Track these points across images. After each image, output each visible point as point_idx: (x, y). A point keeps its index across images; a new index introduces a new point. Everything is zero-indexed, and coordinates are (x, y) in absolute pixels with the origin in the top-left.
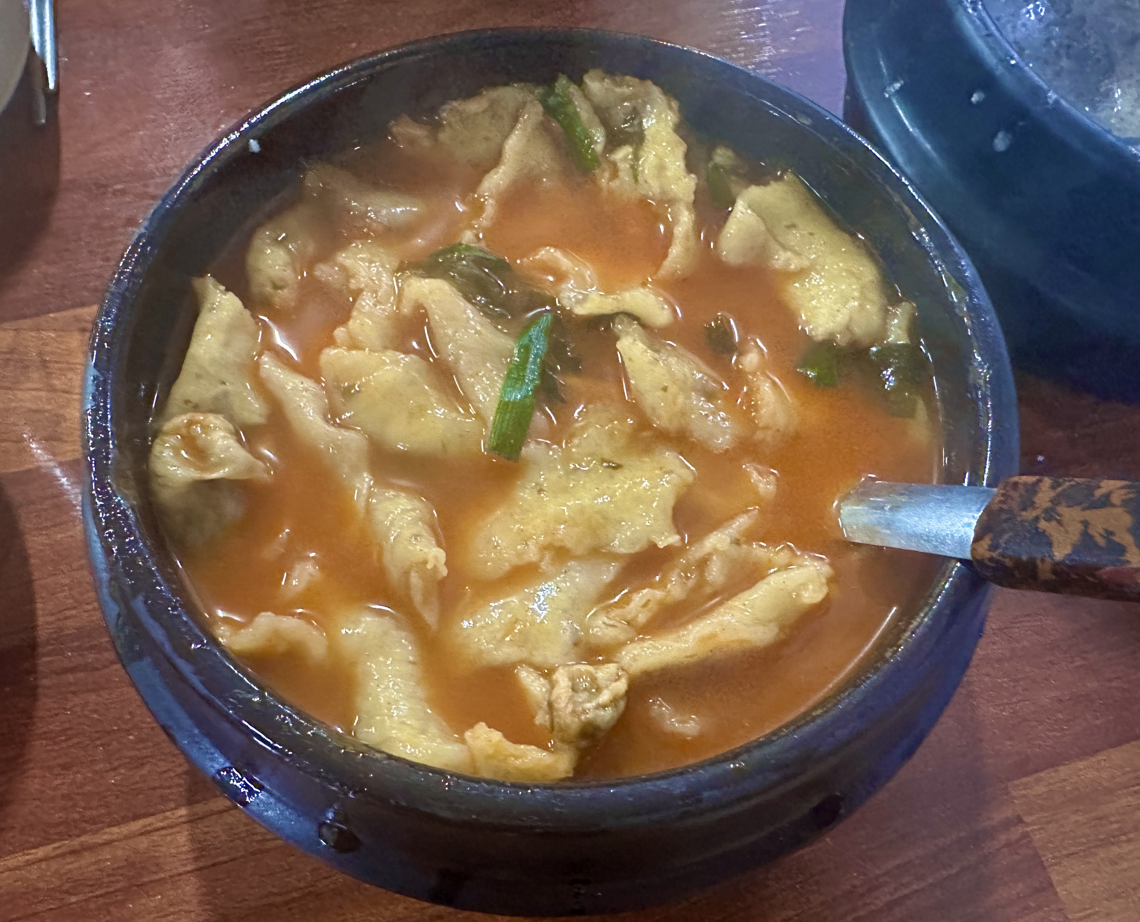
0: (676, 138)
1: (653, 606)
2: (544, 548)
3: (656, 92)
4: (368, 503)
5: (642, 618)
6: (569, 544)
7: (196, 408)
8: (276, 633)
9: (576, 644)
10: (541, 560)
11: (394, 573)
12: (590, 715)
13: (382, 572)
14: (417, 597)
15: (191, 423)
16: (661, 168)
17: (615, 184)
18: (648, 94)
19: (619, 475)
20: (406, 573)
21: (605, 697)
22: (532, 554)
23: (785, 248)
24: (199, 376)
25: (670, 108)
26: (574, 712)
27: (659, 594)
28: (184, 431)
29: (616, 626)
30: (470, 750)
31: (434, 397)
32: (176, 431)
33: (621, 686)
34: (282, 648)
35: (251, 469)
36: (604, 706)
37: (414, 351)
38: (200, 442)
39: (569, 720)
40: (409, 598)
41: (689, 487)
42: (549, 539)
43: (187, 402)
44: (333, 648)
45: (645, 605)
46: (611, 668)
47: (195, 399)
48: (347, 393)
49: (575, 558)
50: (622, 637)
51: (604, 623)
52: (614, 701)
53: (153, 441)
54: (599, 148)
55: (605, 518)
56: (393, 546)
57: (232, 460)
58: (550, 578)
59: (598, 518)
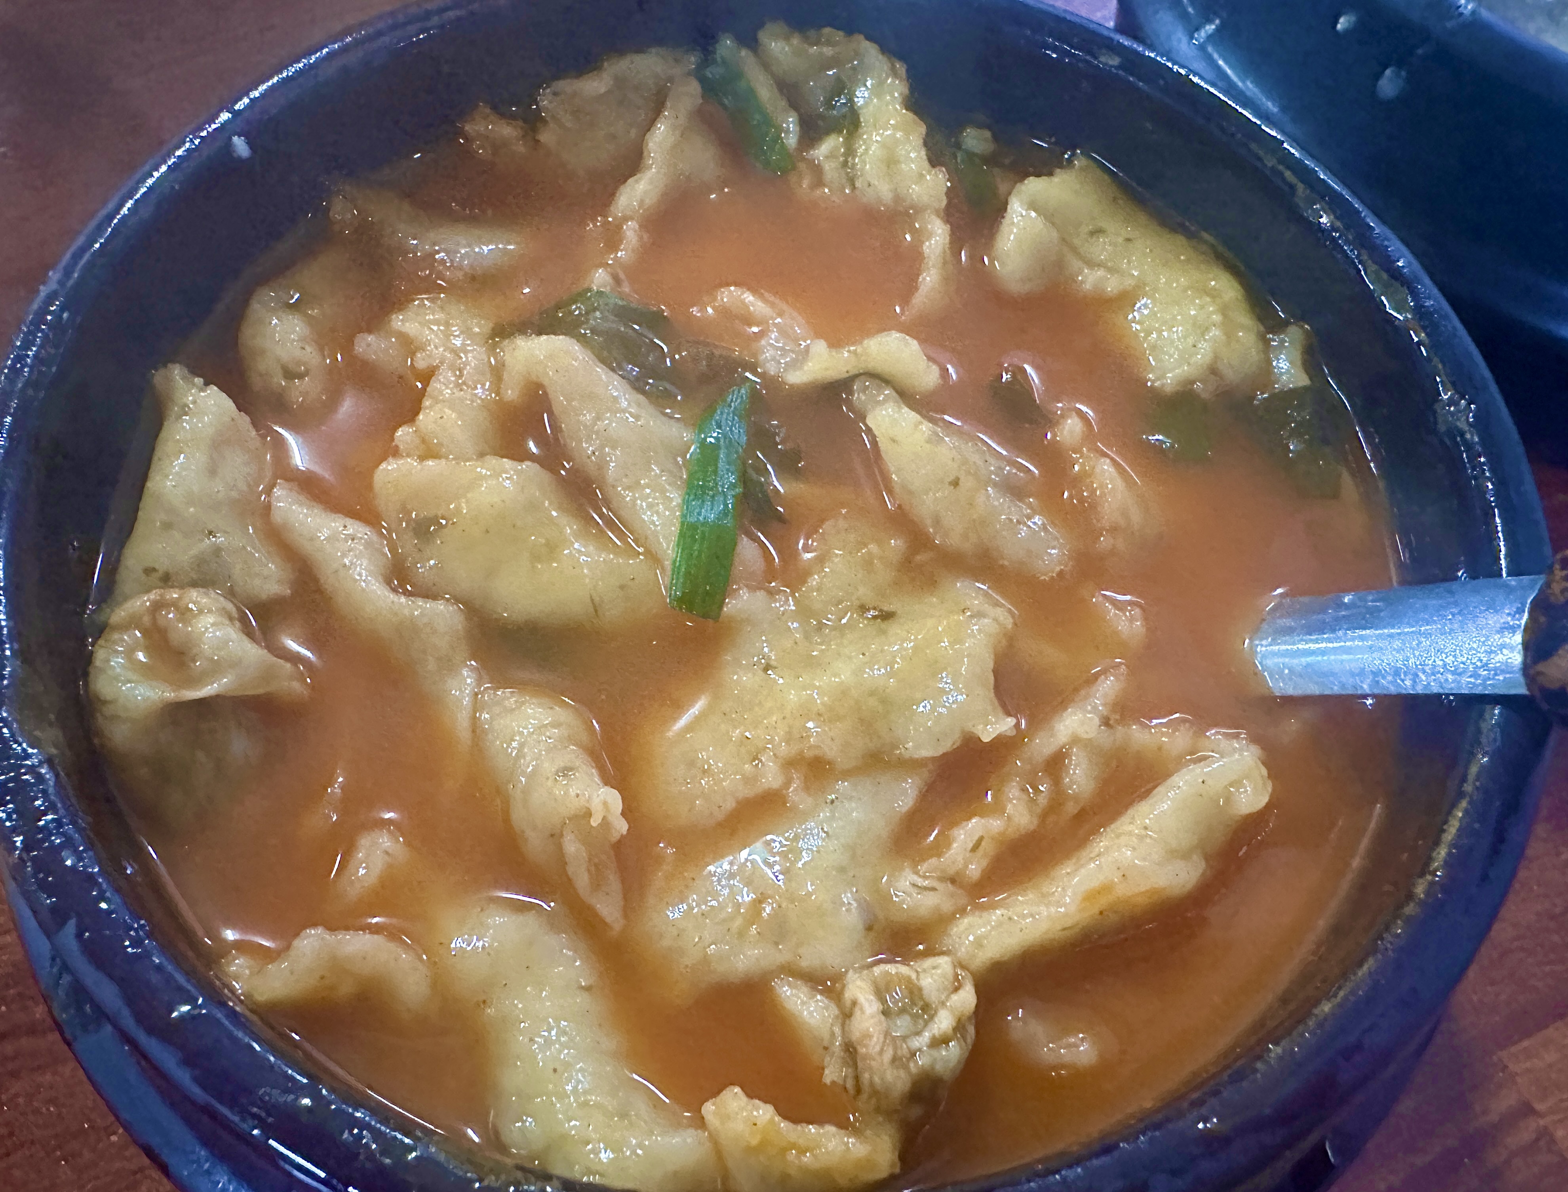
0: (908, 117)
1: (990, 848)
2: (790, 764)
3: (871, 51)
4: (475, 722)
5: (974, 870)
6: (831, 751)
7: (167, 580)
8: (334, 963)
9: (869, 928)
10: (788, 783)
14: (582, 880)
15: (158, 606)
16: (891, 162)
17: (824, 188)
19: (895, 629)
21: (944, 1022)
22: (771, 777)
23: (1092, 264)
24: (168, 526)
25: (895, 73)
26: (894, 1059)
27: (995, 824)
28: (146, 622)
29: (933, 889)
30: (714, 1140)
32: (133, 622)
35: (268, 674)
36: (944, 1041)
37: (531, 457)
38: (175, 638)
41: (1010, 638)
42: (794, 749)
43: (149, 571)
45: (975, 848)
46: (942, 965)
47: (163, 565)
49: (846, 774)
50: (947, 906)
51: (914, 885)
53: (94, 643)
54: (791, 141)
55: (884, 701)
56: (526, 791)
57: (234, 664)
58: (805, 816)
59: (873, 702)
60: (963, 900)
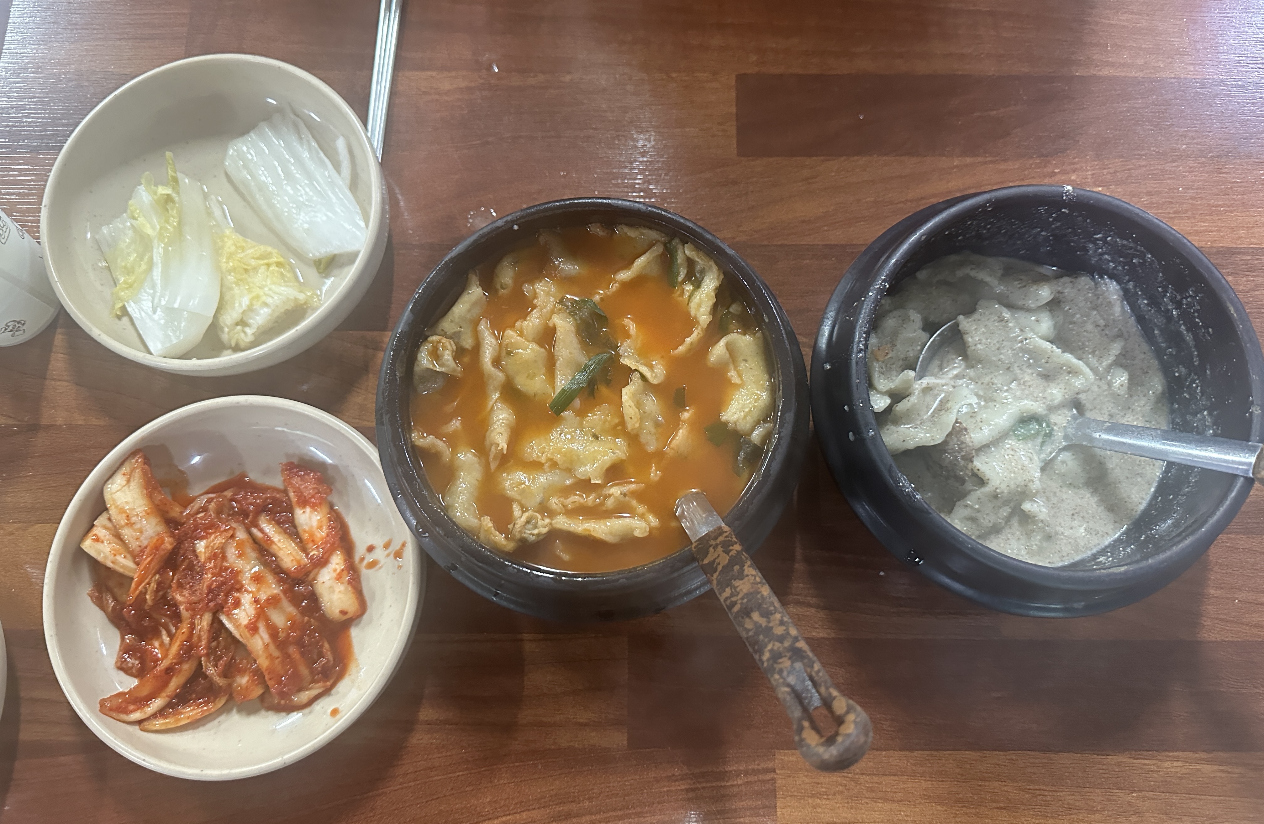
0: (713, 294)
1: (577, 504)
2: (549, 460)
3: (715, 268)
4: (493, 407)
5: (570, 507)
6: (560, 462)
7: (444, 335)
8: (434, 445)
9: (540, 504)
10: (546, 463)
11: (487, 443)
12: (525, 535)
13: (484, 438)
14: (492, 456)
15: (439, 342)
16: (699, 306)
17: (681, 299)
18: (710, 267)
19: (597, 442)
20: (492, 445)
21: (536, 532)
22: (543, 459)
23: (736, 368)
24: (452, 321)
25: (718, 279)
26: (520, 532)
27: (583, 500)
28: (435, 344)
29: (559, 505)
30: (481, 524)
31: (544, 370)
32: (432, 342)
33: (545, 530)
34: (433, 451)
35: (454, 371)
36: (533, 535)
37: (545, 348)
38: (439, 352)
39: (517, 534)
40: (489, 455)
41: (622, 462)
42: (552, 457)
43: (442, 331)
44: (452, 460)
45: (574, 502)
46: (547, 521)
47: (445, 330)
48: (509, 353)
49: (559, 469)
50: (559, 510)
51: (556, 501)
52: (539, 535)
53: (422, 342)
54: (680, 279)
55: (579, 459)
56: (492, 431)
57: (448, 366)
58: (545, 472)
59: (575, 458)
60: (564, 511)
